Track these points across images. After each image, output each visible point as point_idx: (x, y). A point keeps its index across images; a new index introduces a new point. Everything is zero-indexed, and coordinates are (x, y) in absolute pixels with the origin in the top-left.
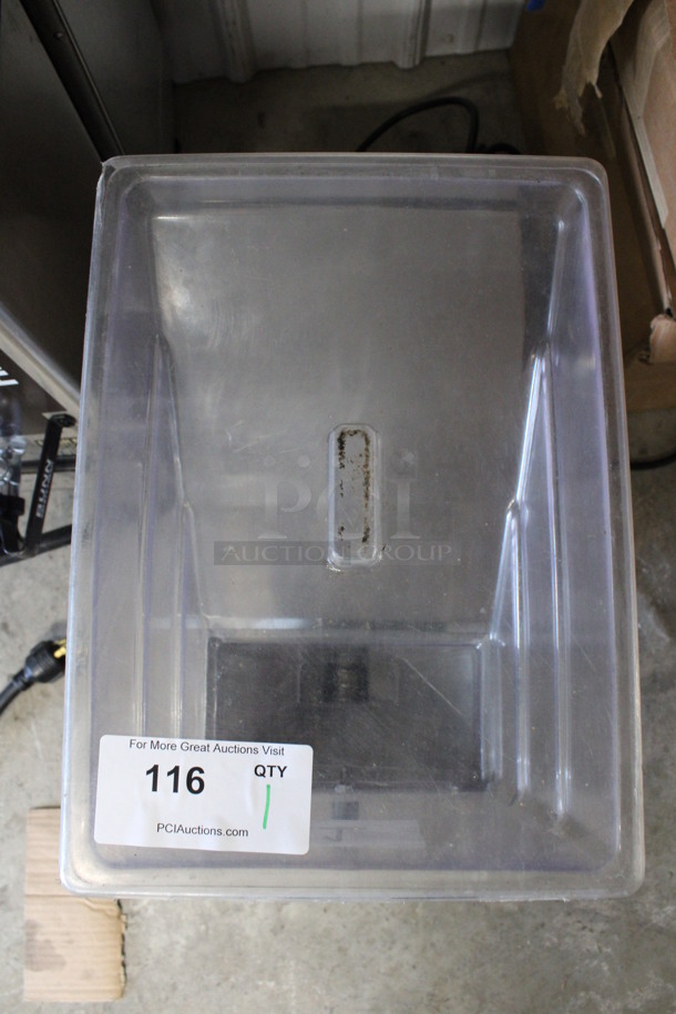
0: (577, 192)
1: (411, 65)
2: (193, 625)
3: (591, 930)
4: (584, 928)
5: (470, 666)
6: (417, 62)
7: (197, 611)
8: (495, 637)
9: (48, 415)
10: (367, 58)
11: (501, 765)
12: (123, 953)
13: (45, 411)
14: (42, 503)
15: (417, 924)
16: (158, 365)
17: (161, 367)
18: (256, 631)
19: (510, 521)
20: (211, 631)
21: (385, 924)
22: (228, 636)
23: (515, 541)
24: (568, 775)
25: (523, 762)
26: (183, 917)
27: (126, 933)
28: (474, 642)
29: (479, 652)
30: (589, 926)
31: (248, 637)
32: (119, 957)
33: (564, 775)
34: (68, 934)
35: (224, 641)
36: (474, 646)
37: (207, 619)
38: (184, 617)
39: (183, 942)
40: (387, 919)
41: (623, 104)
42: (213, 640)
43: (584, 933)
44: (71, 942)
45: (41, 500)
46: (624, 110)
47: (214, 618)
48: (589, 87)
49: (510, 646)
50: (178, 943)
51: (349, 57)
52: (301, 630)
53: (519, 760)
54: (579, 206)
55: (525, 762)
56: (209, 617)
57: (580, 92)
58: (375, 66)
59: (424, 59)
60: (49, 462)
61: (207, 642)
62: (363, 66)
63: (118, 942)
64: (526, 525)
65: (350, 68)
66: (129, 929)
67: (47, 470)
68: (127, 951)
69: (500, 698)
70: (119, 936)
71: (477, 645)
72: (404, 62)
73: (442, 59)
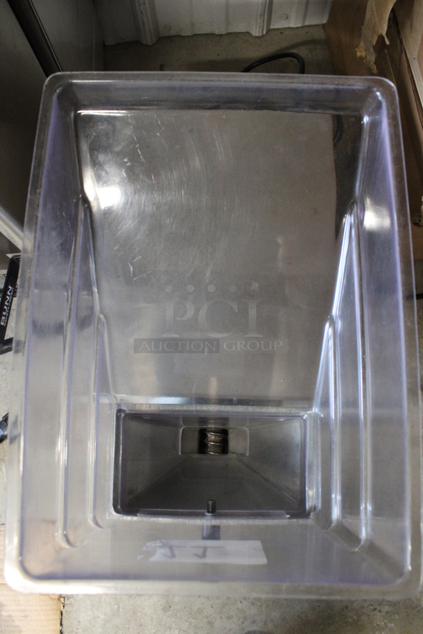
0: (378, 94)
1: (261, 35)
2: (105, 400)
3: (380, 611)
4: (375, 610)
5: (298, 430)
6: (264, 33)
7: (108, 391)
8: (317, 411)
9: (10, 256)
10: (233, 29)
11: (320, 500)
12: (61, 625)
13: (8, 253)
14: (5, 316)
15: (261, 606)
16: (81, 215)
17: (83, 217)
18: (150, 405)
19: (328, 330)
20: (119, 405)
21: (240, 605)
22: (130, 408)
23: (331, 343)
24: (369, 508)
25: (337, 498)
26: (103, 600)
27: (64, 611)
28: (302, 413)
29: (305, 421)
30: (378, 609)
31: (145, 409)
32: (59, 628)
33: (367, 507)
34: (24, 611)
35: (127, 412)
36: (302, 417)
37: (115, 396)
38: (98, 396)
39: (102, 617)
40: (241, 602)
41: (403, 50)
42: (119, 411)
43: (374, 612)
44: (26, 616)
45: (4, 313)
46: (404, 55)
47: (120, 396)
48: (381, 38)
49: (328, 416)
50: (99, 617)
51: (219, 29)
52: (181, 405)
53: (333, 496)
54: (380, 104)
55: (338, 497)
56: (117, 395)
57: (374, 42)
58: (237, 34)
59: (269, 30)
60: (10, 287)
61: (115, 412)
62: (229, 34)
63: (58, 616)
64: (339, 332)
65: (221, 36)
66: (66, 607)
67: (9, 293)
68: (64, 623)
69: (320, 453)
70: (59, 612)
71: (303, 416)
72: (256, 32)
73: (281, 31)
